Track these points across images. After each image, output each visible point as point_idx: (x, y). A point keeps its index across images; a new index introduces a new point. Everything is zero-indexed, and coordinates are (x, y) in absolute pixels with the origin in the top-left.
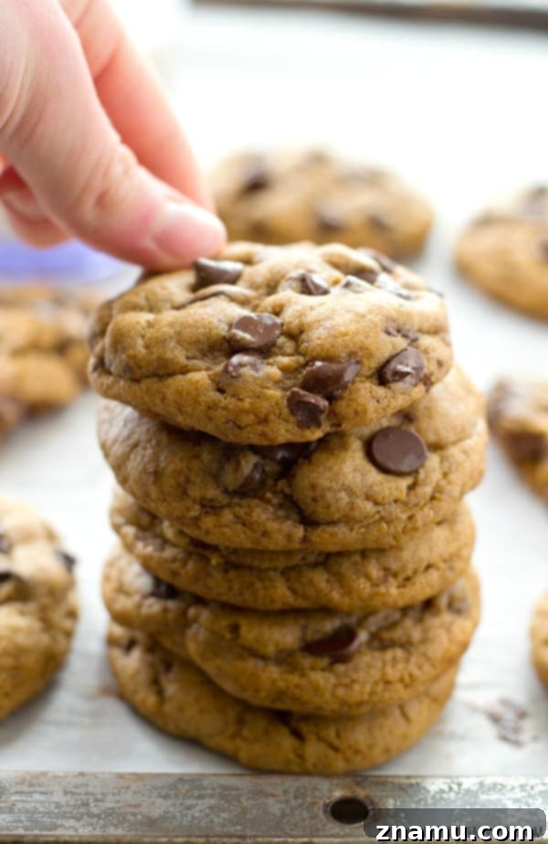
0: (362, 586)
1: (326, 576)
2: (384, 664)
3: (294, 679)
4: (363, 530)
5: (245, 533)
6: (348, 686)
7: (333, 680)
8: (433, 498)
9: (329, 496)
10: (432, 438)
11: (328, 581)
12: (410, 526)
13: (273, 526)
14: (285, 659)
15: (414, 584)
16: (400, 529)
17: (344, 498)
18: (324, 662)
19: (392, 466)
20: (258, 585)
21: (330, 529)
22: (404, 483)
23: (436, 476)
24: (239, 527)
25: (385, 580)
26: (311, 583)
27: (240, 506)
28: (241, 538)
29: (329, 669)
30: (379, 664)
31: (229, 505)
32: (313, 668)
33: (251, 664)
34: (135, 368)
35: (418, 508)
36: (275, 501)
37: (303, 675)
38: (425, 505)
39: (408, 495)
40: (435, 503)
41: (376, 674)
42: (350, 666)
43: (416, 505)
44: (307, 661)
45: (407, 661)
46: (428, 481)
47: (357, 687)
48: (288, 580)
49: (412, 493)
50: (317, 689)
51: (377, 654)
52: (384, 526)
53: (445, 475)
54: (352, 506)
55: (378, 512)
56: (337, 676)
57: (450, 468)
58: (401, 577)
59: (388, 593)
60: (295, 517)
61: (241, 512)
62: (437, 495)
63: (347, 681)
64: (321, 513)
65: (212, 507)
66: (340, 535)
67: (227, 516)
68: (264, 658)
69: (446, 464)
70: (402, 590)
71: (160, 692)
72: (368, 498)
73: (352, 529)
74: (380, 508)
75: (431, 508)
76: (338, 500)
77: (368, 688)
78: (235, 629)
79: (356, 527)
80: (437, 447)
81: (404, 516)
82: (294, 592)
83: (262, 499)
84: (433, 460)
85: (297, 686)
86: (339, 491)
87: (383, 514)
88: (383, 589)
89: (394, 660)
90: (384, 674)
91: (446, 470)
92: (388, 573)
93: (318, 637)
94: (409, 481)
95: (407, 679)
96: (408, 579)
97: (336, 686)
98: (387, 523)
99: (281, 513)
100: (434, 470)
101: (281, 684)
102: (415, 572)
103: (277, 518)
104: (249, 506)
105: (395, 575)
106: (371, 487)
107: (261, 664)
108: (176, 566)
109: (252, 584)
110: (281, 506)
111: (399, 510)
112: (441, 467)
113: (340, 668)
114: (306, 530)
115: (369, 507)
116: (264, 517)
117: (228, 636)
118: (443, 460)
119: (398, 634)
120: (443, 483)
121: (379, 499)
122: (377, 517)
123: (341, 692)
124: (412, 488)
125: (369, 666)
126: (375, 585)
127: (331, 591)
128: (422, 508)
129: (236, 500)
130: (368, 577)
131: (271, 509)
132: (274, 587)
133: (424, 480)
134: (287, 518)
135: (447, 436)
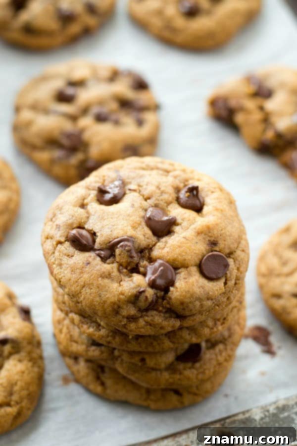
0: (206, 332)
1: (188, 332)
2: (216, 355)
3: (177, 376)
4: (207, 313)
5: (151, 329)
6: (203, 373)
7: (195, 372)
8: (236, 284)
9: (191, 306)
10: (227, 251)
11: (189, 334)
12: (228, 302)
13: (165, 323)
14: (171, 368)
15: (228, 320)
16: (224, 306)
17: (198, 303)
18: (189, 365)
19: (214, 276)
20: (155, 343)
21: (192, 318)
22: (221, 283)
23: (235, 272)
24: (148, 327)
25: (215, 324)
26: (181, 337)
27: (147, 316)
28: (149, 331)
29: (192, 367)
30: (214, 356)
31: (141, 317)
32: (185, 369)
33: (153, 374)
35: (230, 293)
36: (164, 310)
37: (181, 373)
38: (233, 289)
39: (225, 288)
40: (237, 286)
41: (214, 362)
42: (202, 362)
43: (229, 291)
44: (181, 366)
45: (226, 349)
46: (232, 277)
47: (207, 372)
48: (169, 338)
49: (227, 286)
50: (189, 379)
51: (212, 351)
52: (217, 307)
53: (238, 269)
54: (202, 306)
55: (214, 303)
56: (197, 369)
57: (239, 264)
58: (221, 321)
59: (218, 330)
60: (174, 315)
61: (148, 319)
62: (237, 282)
63: (201, 370)
64: (187, 313)
65: (132, 318)
66: (198, 319)
67: (142, 322)
68: (160, 370)
69: (237, 262)
70: (224, 325)
72: (208, 299)
73: (202, 315)
74: (214, 301)
75: (236, 290)
76: (195, 306)
77: (212, 370)
78: (143, 360)
79: (204, 313)
80: (230, 254)
81: (225, 300)
82: (173, 343)
83: (157, 310)
84: (231, 261)
85: (179, 379)
86: (195, 301)
87: (216, 303)
88: (215, 329)
89: (221, 352)
90: (217, 360)
91: (238, 266)
92: (216, 320)
93: (182, 352)
94: (223, 280)
95: (228, 358)
96: (225, 319)
97: (197, 374)
98: (218, 306)
99: (167, 315)
100: (233, 269)
101: (171, 380)
102: (227, 315)
103: (166, 318)
104: (152, 316)
105: (219, 320)
106: (208, 293)
107: (159, 373)
109: (152, 344)
110: (166, 312)
111: (222, 298)
112: (235, 266)
113: (197, 365)
114: (180, 321)
115: (209, 303)
116: (160, 321)
117: (140, 364)
118: (235, 261)
120: (239, 274)
121: (214, 297)
122: (213, 305)
123: (200, 376)
124: (225, 283)
125: (210, 359)
126: (212, 328)
127: (191, 338)
128: (232, 292)
129: (144, 313)
130: (208, 326)
131: (162, 315)
132: (163, 343)
133: (230, 277)
134: (171, 317)
135: (233, 246)
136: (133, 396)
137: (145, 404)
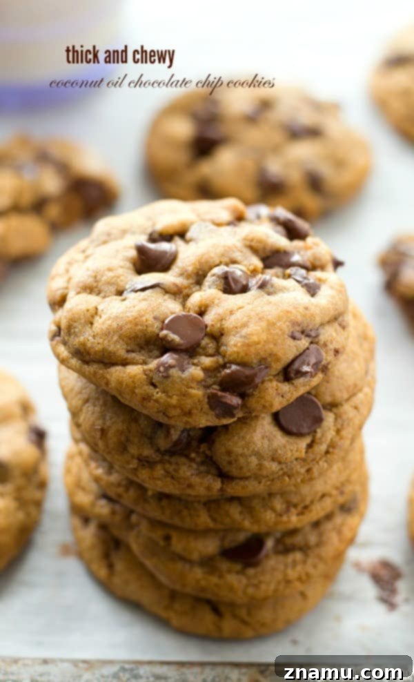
0: (268, 517)
1: (239, 509)
2: (286, 566)
3: (214, 580)
4: (269, 483)
5: (173, 484)
6: (257, 586)
7: (244, 581)
8: (327, 452)
9: (242, 460)
10: (328, 399)
11: (241, 513)
12: (307, 477)
13: (196, 480)
14: (208, 563)
15: (311, 511)
16: (299, 480)
17: (254, 461)
18: (238, 567)
19: (294, 430)
20: (185, 513)
21: (242, 483)
22: (303, 443)
23: (331, 434)
24: (169, 479)
25: (287, 510)
26: (227, 514)
27: (170, 463)
28: (170, 488)
29: (241, 572)
30: (281, 567)
31: (161, 462)
32: (229, 571)
33: (179, 566)
34: (85, 354)
35: (314, 462)
36: (198, 460)
37: (221, 577)
38: (320, 459)
39: (306, 452)
40: (329, 456)
41: (279, 576)
42: (259, 569)
43: (313, 460)
44: (224, 565)
45: (304, 562)
46: (323, 439)
47: (263, 587)
48: (209, 510)
49: (310, 450)
50: (231, 589)
51: (281, 558)
52: (287, 479)
53: (338, 431)
54: (260, 466)
55: (282, 469)
56: (248, 578)
57: (342, 425)
58: (300, 508)
59: (289, 521)
60: (214, 471)
61: (171, 468)
62: (331, 450)
63: (255, 582)
64: (234, 471)
65: (148, 462)
66: (251, 488)
67: (159, 471)
68: (191, 562)
69: (340, 421)
70: (301, 517)
71: (111, 566)
72: (273, 459)
73: (260, 483)
74: (284, 466)
75: (326, 461)
76: (248, 464)
77: (272, 587)
78: (167, 538)
79: (263, 481)
80: (333, 406)
81: (303, 470)
82: (214, 520)
83: (187, 456)
84: (329, 418)
85: (216, 585)
86: (250, 456)
87: (285, 470)
88: (285, 518)
89: (295, 563)
90: (285, 575)
91: (339, 426)
92: (289, 505)
93: (233, 545)
94: (308, 440)
95: (304, 577)
96: (306, 507)
97: (247, 586)
98: (289, 477)
99: (203, 468)
100: (329, 429)
101: (203, 583)
102: (312, 502)
103: (199, 474)
104: (177, 464)
105: (295, 506)
106: (276, 451)
107: (187, 566)
108: (120, 490)
109: (179, 512)
110: (203, 463)
111: (298, 467)
112: (335, 425)
113: (251, 571)
114: (223, 483)
115: (274, 466)
116: (189, 474)
117: (162, 543)
118: (337, 417)
119: (298, 539)
120: (337, 439)
121: (283, 460)
122: (281, 473)
123: (251, 591)
124: (310, 446)
125: (274, 569)
126: (281, 515)
127: (243, 520)
128: (318, 462)
129: (166, 458)
130: (273, 509)
131: (194, 466)
132: (198, 516)
133: (320, 439)
134: (208, 473)
135: (341, 395)
136: (147, 597)
137: (164, 614)
